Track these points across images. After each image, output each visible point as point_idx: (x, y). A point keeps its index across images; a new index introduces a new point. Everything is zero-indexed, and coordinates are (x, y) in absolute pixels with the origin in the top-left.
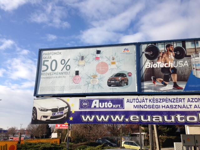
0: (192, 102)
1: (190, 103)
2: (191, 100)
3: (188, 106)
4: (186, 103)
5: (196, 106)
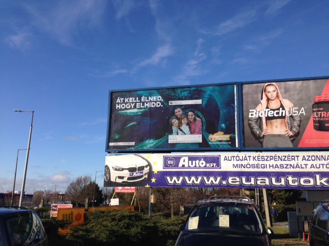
1: (305, 162)
2: (307, 158)
4: (301, 162)
5: (312, 166)
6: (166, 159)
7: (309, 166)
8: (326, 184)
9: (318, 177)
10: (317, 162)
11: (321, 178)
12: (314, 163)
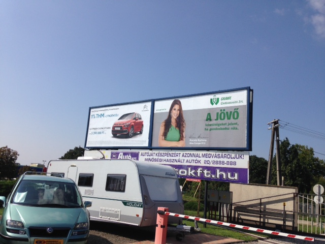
0: (185, 157)
1: (184, 158)
2: (185, 155)
3: (182, 161)
4: (181, 158)
5: (187, 161)
6: (112, 154)
7: (185, 161)
8: (193, 175)
9: (189, 169)
10: (190, 158)
11: (191, 171)
12: (188, 158)
